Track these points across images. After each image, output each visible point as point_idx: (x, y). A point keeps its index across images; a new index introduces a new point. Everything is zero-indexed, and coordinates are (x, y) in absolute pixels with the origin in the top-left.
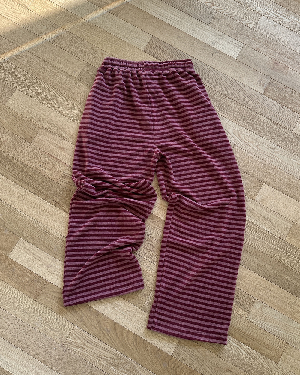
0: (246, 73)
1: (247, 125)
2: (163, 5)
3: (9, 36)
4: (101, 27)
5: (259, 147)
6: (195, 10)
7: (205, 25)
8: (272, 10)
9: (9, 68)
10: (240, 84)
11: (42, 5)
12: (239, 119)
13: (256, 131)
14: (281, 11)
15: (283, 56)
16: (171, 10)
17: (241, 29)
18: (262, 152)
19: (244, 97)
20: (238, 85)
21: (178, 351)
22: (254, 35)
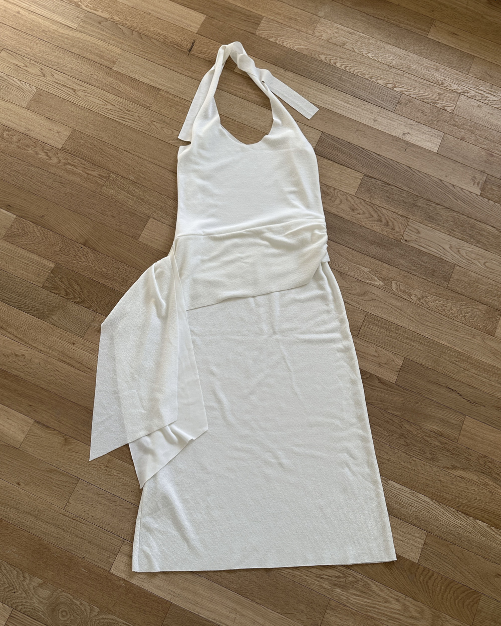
0: (453, 169)
1: (466, 237)
2: (330, 92)
3: (129, 148)
4: (252, 126)
5: (487, 264)
6: (372, 94)
7: (389, 113)
8: (472, 86)
9: (137, 190)
10: (448, 185)
11: (169, 103)
12: (454, 231)
13: (479, 244)
14: (484, 87)
15: (497, 145)
16: (342, 97)
17: (436, 115)
18: (492, 271)
19: (456, 201)
20: (445, 186)
21: (426, 556)
22: (454, 120)
